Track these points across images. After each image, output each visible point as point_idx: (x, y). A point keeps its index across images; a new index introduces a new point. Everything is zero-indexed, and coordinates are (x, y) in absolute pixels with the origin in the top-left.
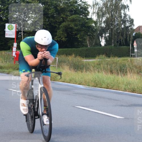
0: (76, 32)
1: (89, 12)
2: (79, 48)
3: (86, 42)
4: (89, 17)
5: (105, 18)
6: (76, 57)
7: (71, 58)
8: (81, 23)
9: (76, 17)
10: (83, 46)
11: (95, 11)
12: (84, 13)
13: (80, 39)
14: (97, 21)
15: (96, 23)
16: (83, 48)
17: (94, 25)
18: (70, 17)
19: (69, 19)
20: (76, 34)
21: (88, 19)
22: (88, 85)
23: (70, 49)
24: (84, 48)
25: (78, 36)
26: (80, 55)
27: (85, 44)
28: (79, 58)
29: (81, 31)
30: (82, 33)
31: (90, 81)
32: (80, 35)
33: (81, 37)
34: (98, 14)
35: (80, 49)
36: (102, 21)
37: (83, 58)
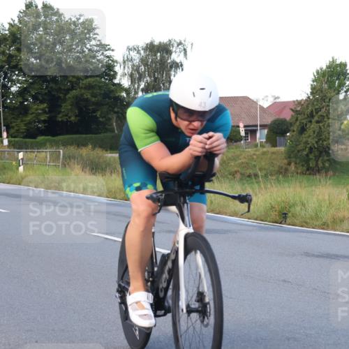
0: (94, 107)
1: (116, 73)
2: (100, 133)
3: (112, 124)
4: (116, 81)
5: (143, 84)
6: (93, 148)
7: (85, 151)
8: (103, 92)
9: (94, 82)
10: (107, 130)
11: (126, 71)
12: (108, 75)
13: (101, 119)
14: (129, 88)
15: (128, 91)
16: (105, 134)
17: (125, 95)
18: (84, 82)
19: (83, 84)
20: (94, 111)
21: (114, 85)
22: (115, 198)
23: (84, 136)
24: (109, 134)
25: (98, 114)
26: (101, 147)
27: (109, 127)
28: (99, 152)
29: (103, 105)
30: (105, 109)
31: (118, 191)
32: (101, 113)
33: (103, 115)
34: (131, 76)
35: (102, 135)
36: (138, 88)
37: (106, 151)
